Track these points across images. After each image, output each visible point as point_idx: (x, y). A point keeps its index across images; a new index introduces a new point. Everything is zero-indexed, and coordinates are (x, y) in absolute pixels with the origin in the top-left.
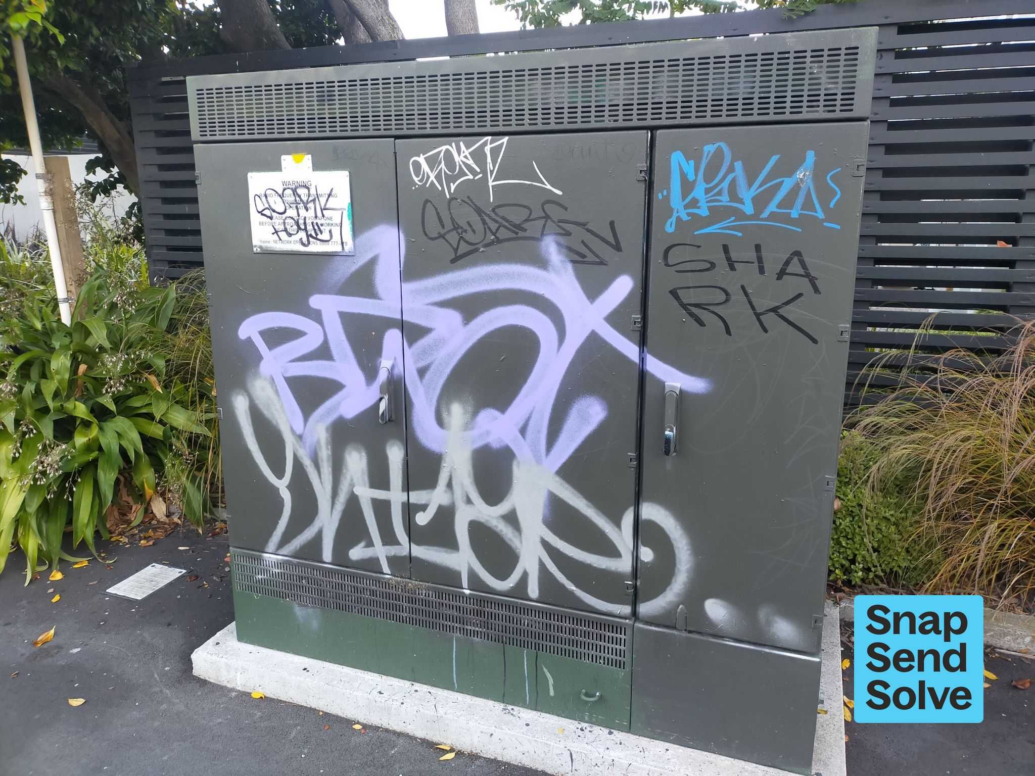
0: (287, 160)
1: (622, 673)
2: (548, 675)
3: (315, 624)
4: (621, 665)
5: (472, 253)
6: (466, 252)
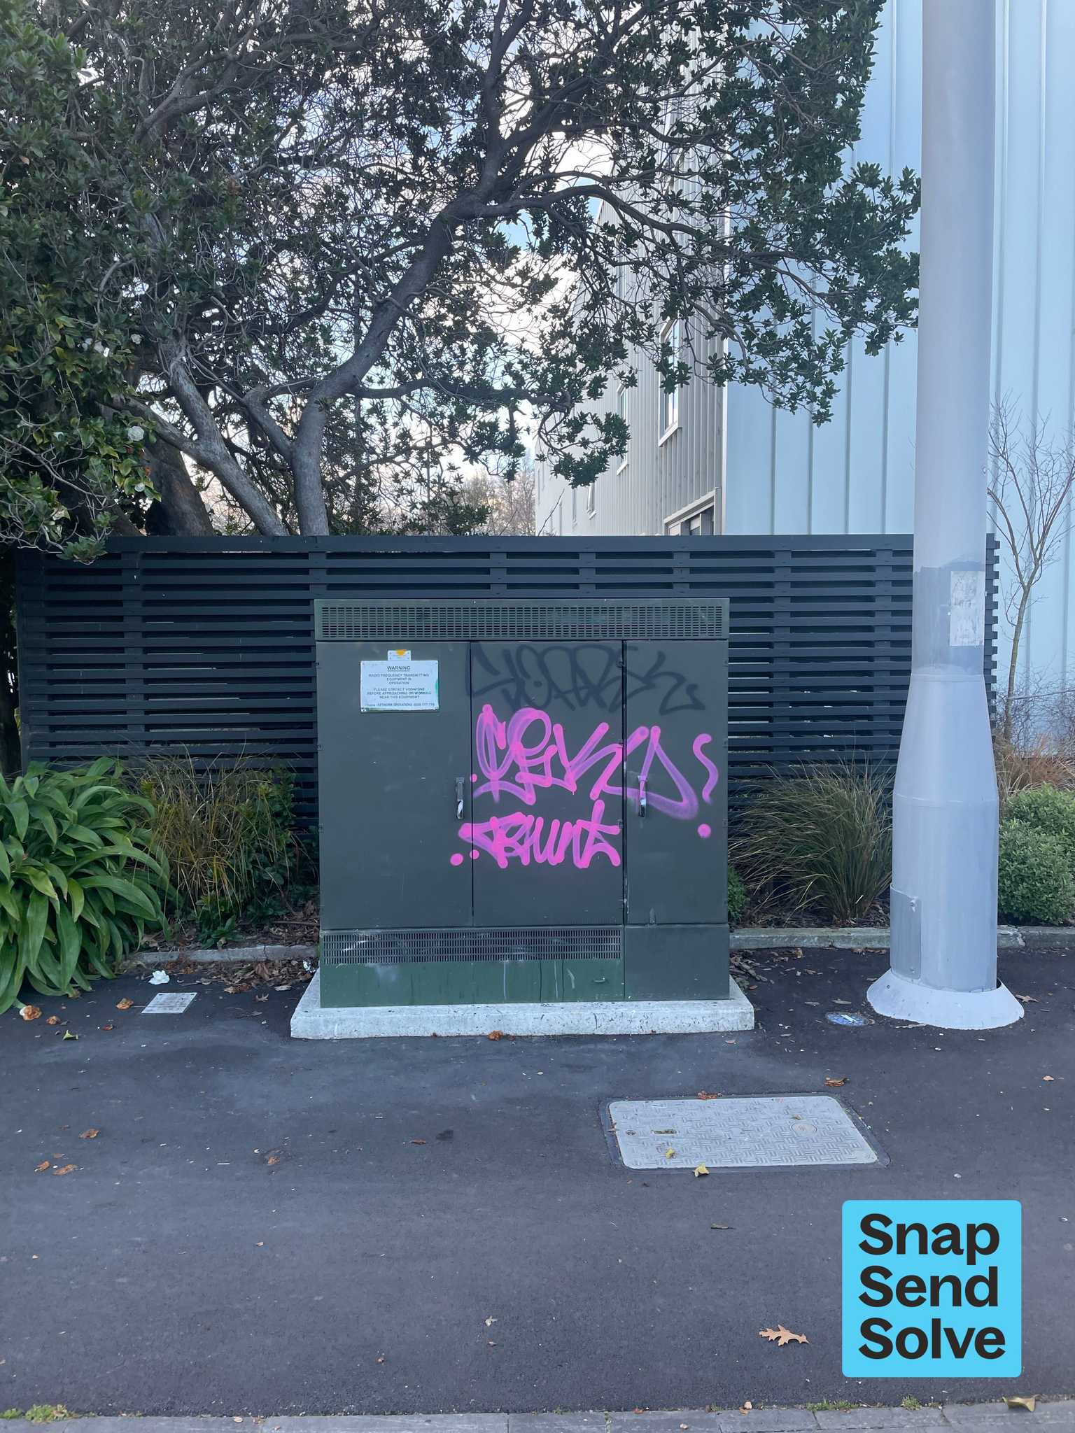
0: (391, 653)
1: (618, 962)
2: (572, 975)
3: (393, 978)
4: (616, 956)
5: (520, 708)
6: (515, 707)
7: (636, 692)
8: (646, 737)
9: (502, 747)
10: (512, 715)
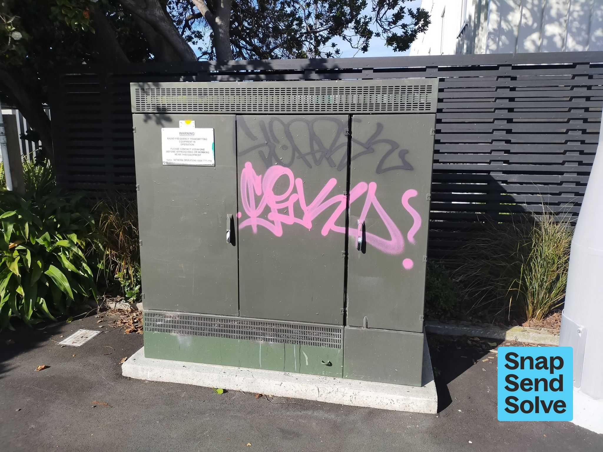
0: (182, 123)
1: (339, 351)
2: (306, 355)
3: (188, 344)
4: (339, 347)
5: (271, 165)
6: (268, 165)
7: (359, 155)
8: (365, 190)
9: (259, 193)
10: (266, 170)
